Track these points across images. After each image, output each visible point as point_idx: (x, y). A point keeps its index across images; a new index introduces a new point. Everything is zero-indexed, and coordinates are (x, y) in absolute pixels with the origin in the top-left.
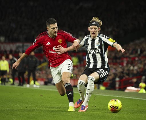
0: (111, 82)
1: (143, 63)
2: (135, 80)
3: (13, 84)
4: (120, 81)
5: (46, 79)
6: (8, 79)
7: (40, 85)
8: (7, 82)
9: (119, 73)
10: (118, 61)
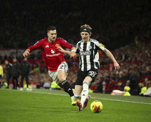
0: (99, 85)
1: (128, 68)
2: (120, 84)
3: (8, 87)
4: (106, 85)
5: (38, 83)
6: (3, 83)
7: (33, 88)
8: (2, 86)
9: (106, 77)
10: (105, 66)
